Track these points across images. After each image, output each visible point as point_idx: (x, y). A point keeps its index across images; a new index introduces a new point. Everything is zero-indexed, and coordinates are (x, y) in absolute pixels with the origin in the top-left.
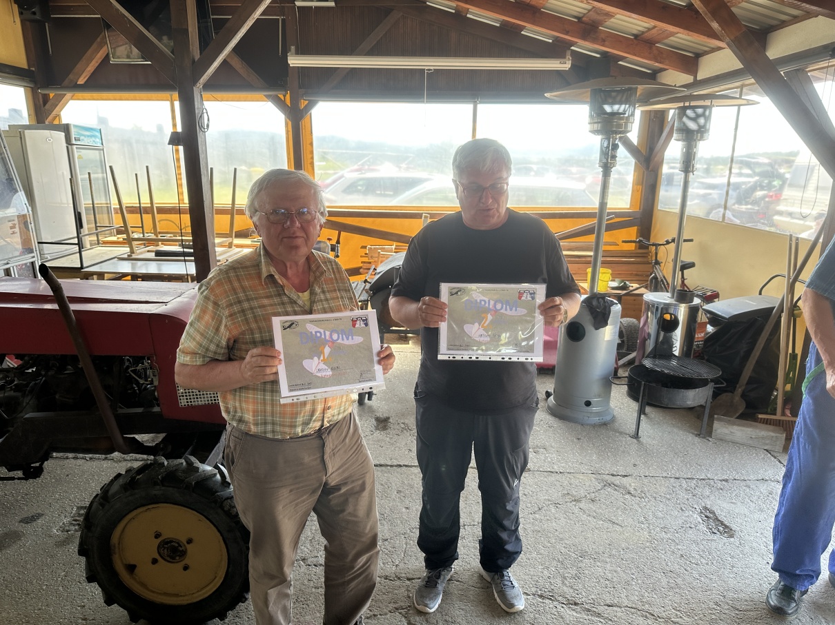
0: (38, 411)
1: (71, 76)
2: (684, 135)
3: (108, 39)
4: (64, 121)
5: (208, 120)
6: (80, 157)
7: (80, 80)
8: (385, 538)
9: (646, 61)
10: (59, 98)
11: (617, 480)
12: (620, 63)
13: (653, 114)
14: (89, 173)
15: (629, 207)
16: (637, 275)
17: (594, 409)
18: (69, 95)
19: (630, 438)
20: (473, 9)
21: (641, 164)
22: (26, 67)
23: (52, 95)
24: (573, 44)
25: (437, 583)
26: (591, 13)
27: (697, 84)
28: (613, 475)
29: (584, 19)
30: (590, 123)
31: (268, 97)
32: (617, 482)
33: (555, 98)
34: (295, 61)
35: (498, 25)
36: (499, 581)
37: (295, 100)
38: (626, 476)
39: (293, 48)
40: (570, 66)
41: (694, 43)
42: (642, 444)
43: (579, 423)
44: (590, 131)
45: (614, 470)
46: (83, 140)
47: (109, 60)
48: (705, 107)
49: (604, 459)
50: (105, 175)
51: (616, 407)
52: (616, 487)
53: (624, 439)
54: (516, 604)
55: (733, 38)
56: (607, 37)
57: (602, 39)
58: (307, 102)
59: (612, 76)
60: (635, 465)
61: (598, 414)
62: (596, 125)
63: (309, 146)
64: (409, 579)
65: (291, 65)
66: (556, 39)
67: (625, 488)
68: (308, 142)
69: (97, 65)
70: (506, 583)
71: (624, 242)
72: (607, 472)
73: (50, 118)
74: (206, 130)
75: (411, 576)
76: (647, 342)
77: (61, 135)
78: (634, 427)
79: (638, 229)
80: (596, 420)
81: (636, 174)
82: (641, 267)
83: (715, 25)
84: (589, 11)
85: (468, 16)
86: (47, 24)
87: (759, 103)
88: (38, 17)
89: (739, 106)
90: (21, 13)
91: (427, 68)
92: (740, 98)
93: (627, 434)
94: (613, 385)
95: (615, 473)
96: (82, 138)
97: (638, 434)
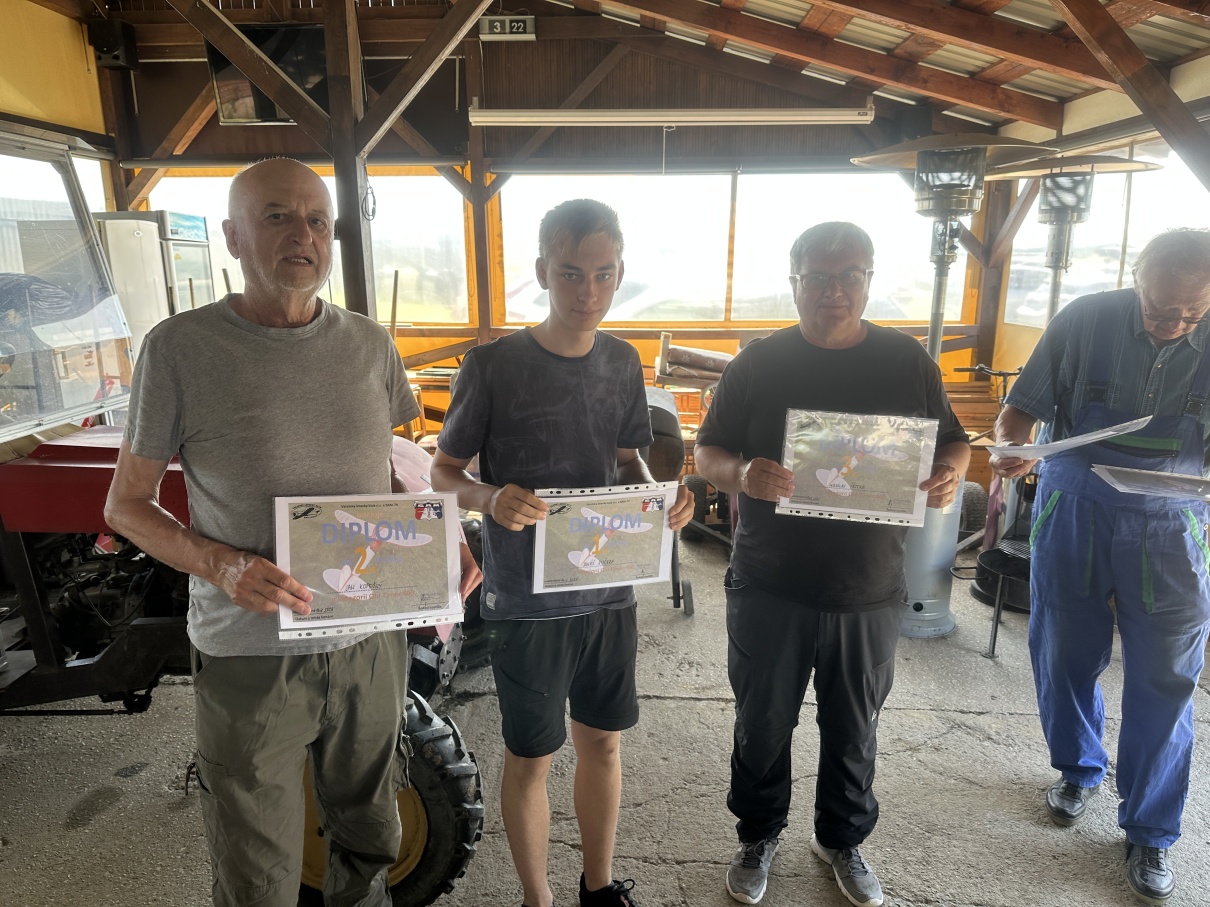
0: (145, 616)
1: (165, 144)
2: (1053, 215)
3: (217, 91)
4: (154, 207)
5: (374, 203)
6: (178, 257)
7: (177, 148)
8: (639, 802)
9: (987, 110)
10: (147, 176)
11: (969, 720)
12: (945, 112)
13: (993, 186)
14: (190, 280)
15: (959, 319)
16: (974, 418)
17: (926, 615)
18: (161, 170)
19: (982, 658)
20: (733, 40)
21: (977, 257)
22: (103, 133)
23: (137, 171)
24: (878, 87)
25: (759, 861)
26: (907, 42)
27: (1062, 141)
28: (962, 712)
29: (897, 51)
30: (917, 200)
31: (440, 170)
32: (970, 723)
33: (864, 164)
34: (478, 118)
35: (767, 62)
36: (844, 862)
37: (478, 174)
38: (982, 713)
39: (475, 100)
40: (872, 119)
41: (1060, 83)
42: (1001, 666)
43: (906, 636)
44: (918, 212)
45: (963, 705)
46: (182, 233)
47: (218, 120)
48: (1084, 174)
49: (948, 688)
50: (210, 281)
51: (957, 612)
52: (970, 729)
53: (974, 659)
54: (871, 896)
55: (1129, 75)
56: (931, 76)
57: (923, 79)
58: (494, 176)
59: (935, 133)
60: (993, 698)
61: (933, 622)
62: (926, 203)
63: (497, 238)
64: (678, 863)
65: (473, 124)
66: (853, 81)
67: (982, 731)
68: (496, 232)
69: (201, 127)
70: (856, 866)
71: (957, 370)
72: (953, 708)
73: (135, 202)
74: (371, 217)
75: (681, 858)
76: (1001, 518)
77: (154, 226)
78: (987, 641)
79: (973, 352)
80: (929, 631)
81: (970, 272)
82: (980, 407)
83: (1102, 57)
84: (906, 39)
85: (725, 50)
86: (132, 72)
87: (1162, 167)
88: (121, 62)
89: (1130, 172)
90: (98, 58)
91: (666, 125)
92: (1130, 160)
93: (977, 652)
94: (954, 579)
95: (965, 709)
96: (180, 230)
97: (993, 652)
